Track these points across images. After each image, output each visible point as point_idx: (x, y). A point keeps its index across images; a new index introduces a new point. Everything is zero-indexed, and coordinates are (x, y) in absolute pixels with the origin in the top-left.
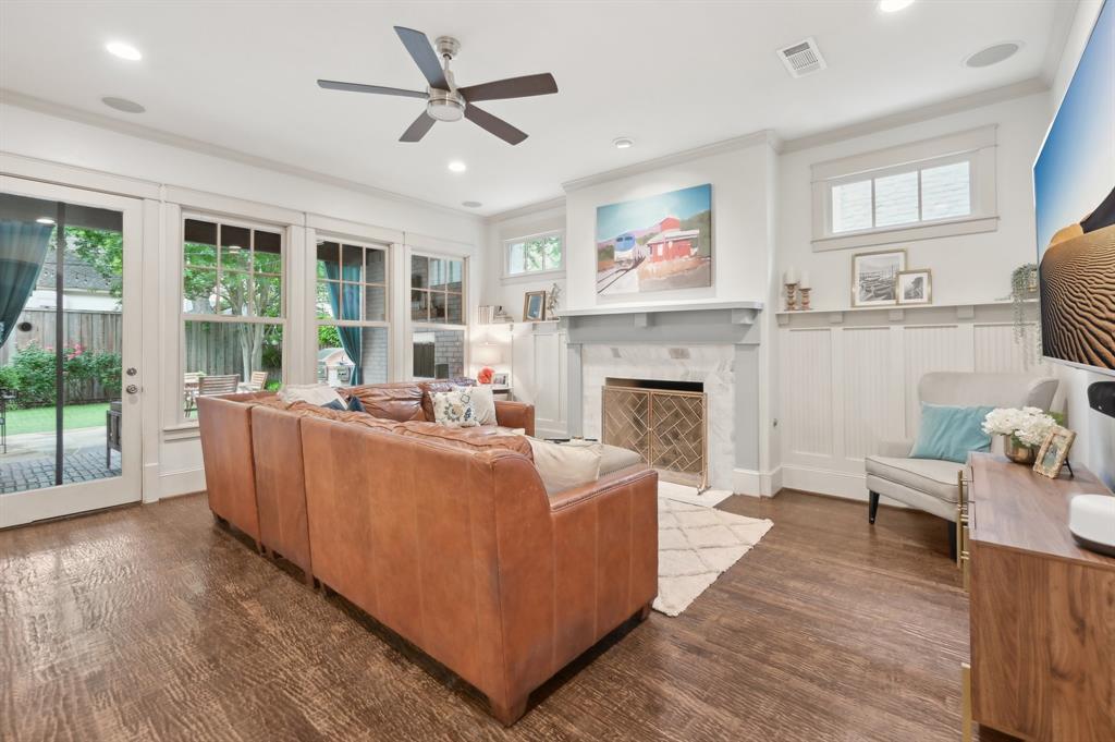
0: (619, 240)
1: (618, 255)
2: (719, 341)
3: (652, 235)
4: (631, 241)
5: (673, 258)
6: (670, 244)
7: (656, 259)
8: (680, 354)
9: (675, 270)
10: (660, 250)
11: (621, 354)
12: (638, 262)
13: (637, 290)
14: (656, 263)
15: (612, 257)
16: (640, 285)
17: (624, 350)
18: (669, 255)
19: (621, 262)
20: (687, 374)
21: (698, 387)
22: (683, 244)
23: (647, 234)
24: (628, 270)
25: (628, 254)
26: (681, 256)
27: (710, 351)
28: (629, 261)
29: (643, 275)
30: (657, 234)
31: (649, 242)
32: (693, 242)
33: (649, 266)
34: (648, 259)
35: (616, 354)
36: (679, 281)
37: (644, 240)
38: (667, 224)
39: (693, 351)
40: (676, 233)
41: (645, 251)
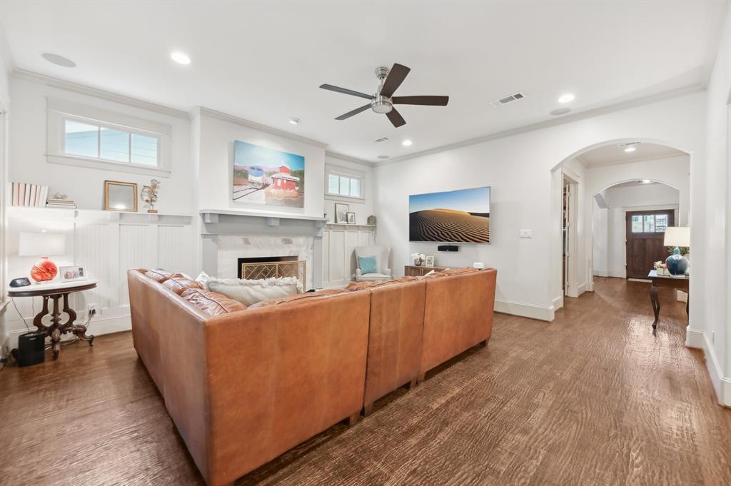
0: (253, 168)
1: (251, 178)
2: (306, 235)
3: (275, 173)
4: (260, 172)
5: (287, 189)
6: (285, 181)
7: (276, 187)
8: (288, 242)
9: (287, 196)
10: (279, 182)
11: (250, 241)
12: (265, 186)
13: (264, 203)
14: (277, 190)
15: (247, 178)
16: (266, 200)
17: (252, 239)
18: (284, 187)
19: (253, 183)
20: (291, 252)
21: (295, 258)
22: (291, 183)
23: (272, 171)
24: (258, 189)
25: (259, 179)
26: (291, 189)
27: (301, 240)
28: (259, 184)
29: (268, 195)
30: (277, 173)
31: (273, 176)
32: (297, 184)
33: (271, 190)
34: (272, 185)
35: (247, 242)
36: (289, 202)
37: (270, 174)
38: (283, 169)
39: (294, 240)
40: (288, 176)
41: (270, 181)
